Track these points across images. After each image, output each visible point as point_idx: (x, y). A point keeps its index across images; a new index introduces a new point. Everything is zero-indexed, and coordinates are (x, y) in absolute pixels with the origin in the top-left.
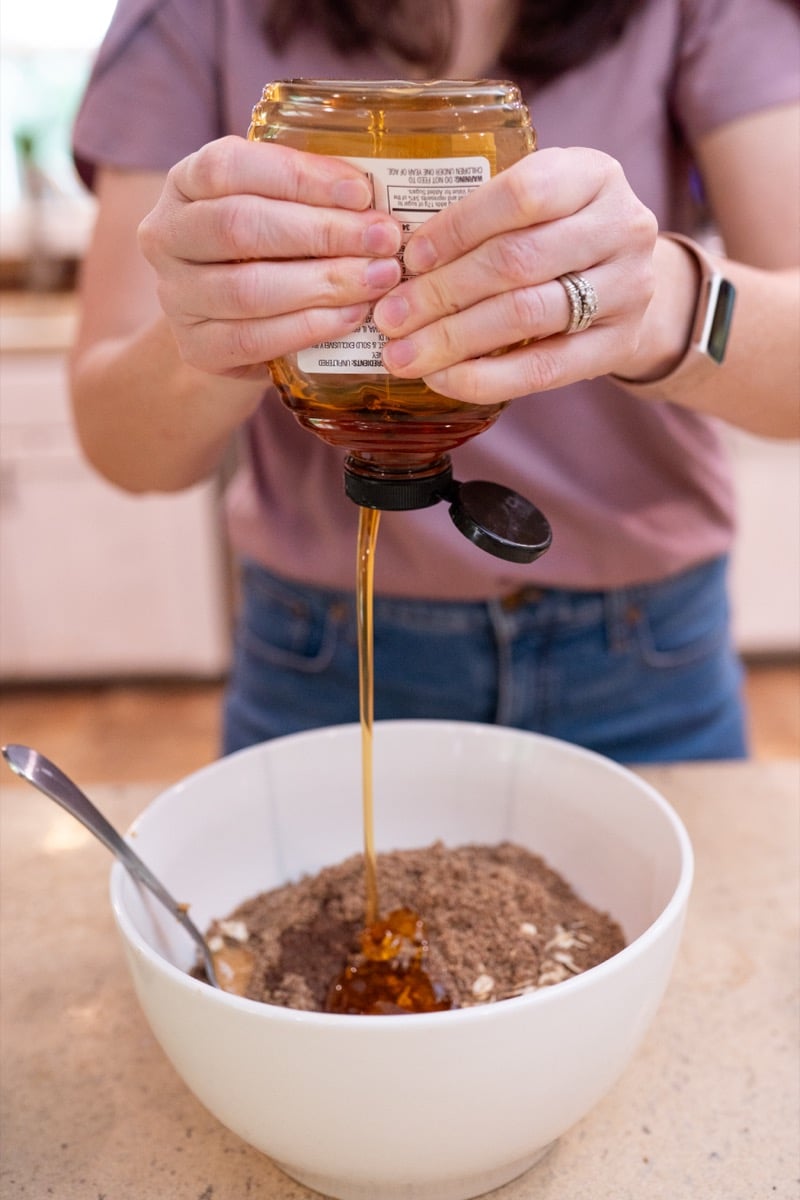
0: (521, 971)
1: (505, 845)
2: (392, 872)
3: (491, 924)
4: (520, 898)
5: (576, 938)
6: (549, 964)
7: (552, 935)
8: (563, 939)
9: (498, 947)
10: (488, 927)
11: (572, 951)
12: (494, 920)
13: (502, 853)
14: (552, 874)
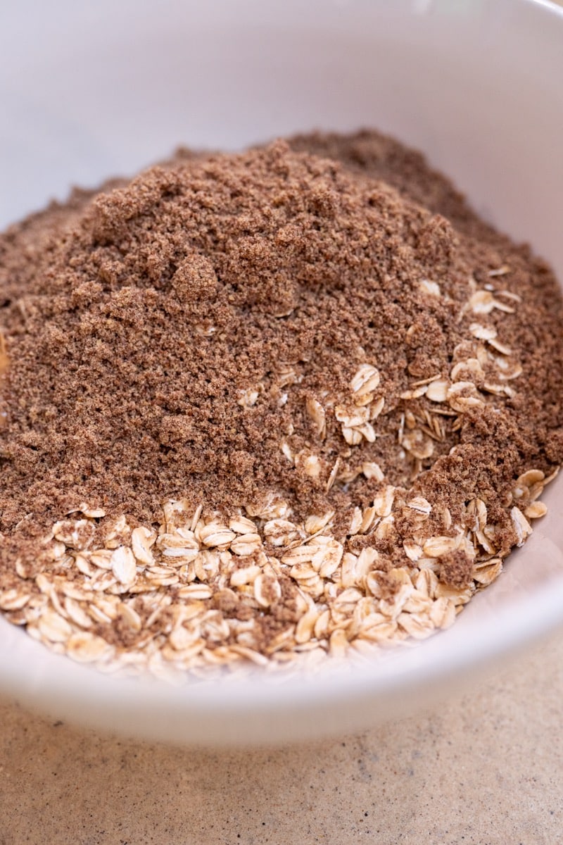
0: (423, 358)
1: (364, 135)
2: (212, 200)
3: (376, 285)
4: (415, 238)
5: (496, 295)
6: (464, 345)
7: (465, 297)
8: (480, 303)
9: (387, 321)
10: (371, 289)
11: (493, 319)
12: (380, 280)
13: (363, 147)
14: (437, 178)
